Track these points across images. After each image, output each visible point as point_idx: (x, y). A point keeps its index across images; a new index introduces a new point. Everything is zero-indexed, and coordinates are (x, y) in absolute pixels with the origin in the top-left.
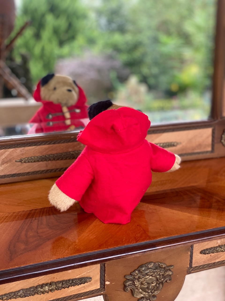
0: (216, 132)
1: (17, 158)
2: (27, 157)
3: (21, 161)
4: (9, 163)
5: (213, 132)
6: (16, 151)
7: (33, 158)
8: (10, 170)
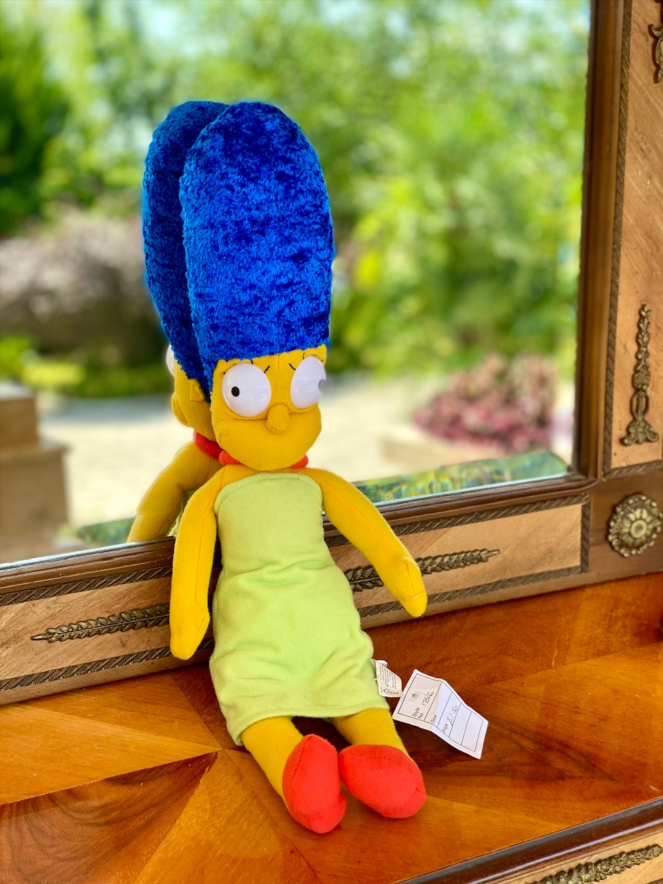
0: (592, 513)
1: (37, 629)
2: (67, 625)
3: (49, 636)
4: (12, 646)
5: (585, 516)
6: (33, 609)
7: (84, 625)
8: (14, 665)
